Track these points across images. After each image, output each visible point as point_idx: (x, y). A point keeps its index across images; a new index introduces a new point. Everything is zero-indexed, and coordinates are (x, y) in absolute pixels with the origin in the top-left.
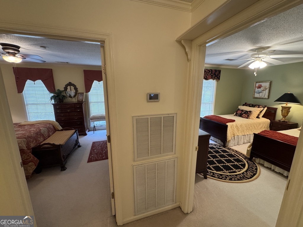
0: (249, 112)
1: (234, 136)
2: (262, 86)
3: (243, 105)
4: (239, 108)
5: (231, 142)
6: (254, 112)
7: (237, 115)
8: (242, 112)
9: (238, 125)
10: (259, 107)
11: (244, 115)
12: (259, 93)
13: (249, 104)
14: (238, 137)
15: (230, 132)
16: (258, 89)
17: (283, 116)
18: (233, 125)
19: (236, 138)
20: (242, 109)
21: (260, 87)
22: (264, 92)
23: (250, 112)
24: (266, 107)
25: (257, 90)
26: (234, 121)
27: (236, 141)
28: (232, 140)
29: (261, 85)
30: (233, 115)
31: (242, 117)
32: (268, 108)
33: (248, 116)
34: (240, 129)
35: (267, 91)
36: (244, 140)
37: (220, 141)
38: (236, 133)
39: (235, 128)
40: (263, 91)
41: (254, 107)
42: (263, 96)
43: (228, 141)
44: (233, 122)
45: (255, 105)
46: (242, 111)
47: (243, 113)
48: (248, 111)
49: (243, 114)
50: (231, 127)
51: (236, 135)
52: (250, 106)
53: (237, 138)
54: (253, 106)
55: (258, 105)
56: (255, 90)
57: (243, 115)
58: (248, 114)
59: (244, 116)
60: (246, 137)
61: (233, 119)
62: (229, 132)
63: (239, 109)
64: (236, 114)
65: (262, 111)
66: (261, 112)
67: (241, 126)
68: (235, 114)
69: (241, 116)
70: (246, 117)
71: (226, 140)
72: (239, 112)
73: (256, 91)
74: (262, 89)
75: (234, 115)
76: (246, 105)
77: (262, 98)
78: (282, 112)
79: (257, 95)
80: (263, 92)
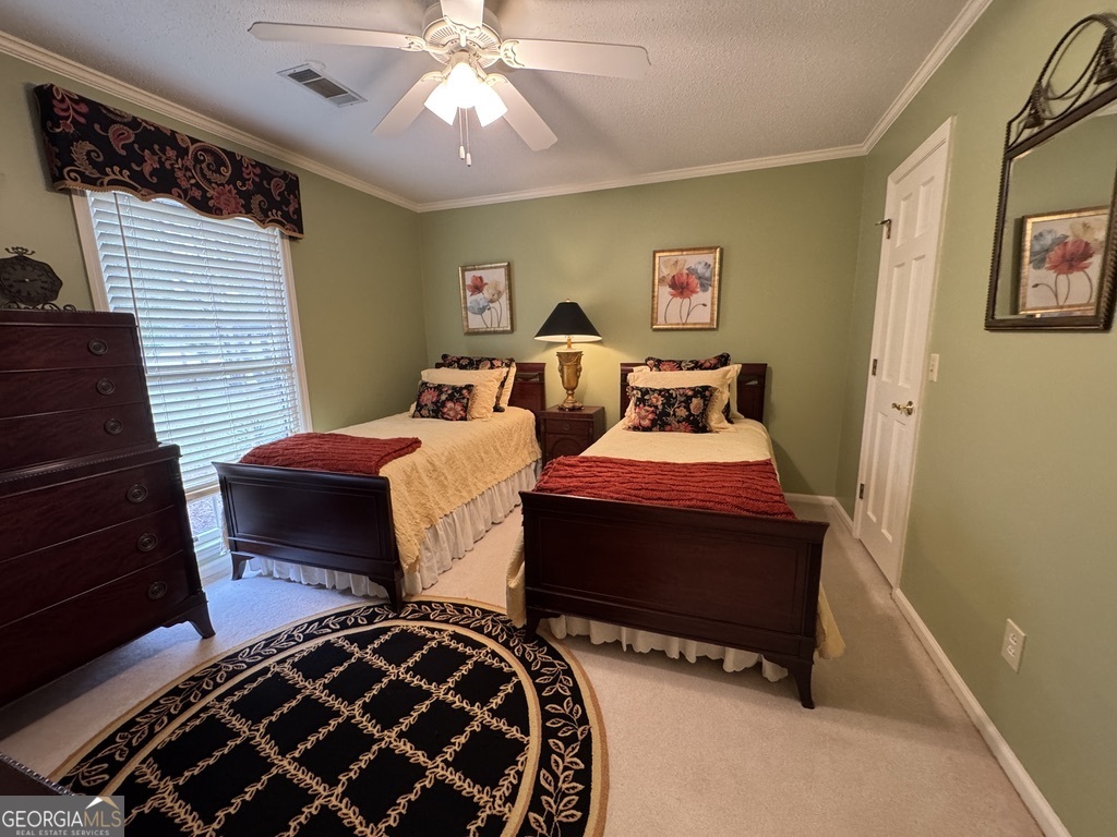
0: (465, 391)
1: (433, 527)
2: (485, 281)
3: (438, 366)
4: (425, 379)
5: (424, 564)
6: (483, 389)
7: (424, 412)
8: (439, 395)
9: (437, 463)
10: (492, 367)
11: (451, 409)
12: (482, 311)
13: (459, 360)
14: (450, 520)
15: (409, 512)
16: (474, 297)
17: (567, 389)
18: (414, 468)
19: (441, 533)
20: (437, 382)
21: (478, 287)
22: (496, 305)
23: (469, 387)
24: (514, 364)
25: (471, 299)
26: (412, 445)
27: (446, 545)
28: (427, 549)
29: (481, 278)
30: (406, 414)
31: (443, 418)
32: (521, 367)
33: (466, 408)
34: (449, 477)
35: (504, 300)
36: (473, 523)
37: (365, 579)
38: (437, 503)
39: (426, 480)
40: (492, 301)
41: (477, 368)
42: (495, 325)
43: (405, 567)
44: (414, 450)
45: (480, 361)
46: (439, 388)
47: (444, 397)
48: (461, 388)
49: (443, 404)
50: (408, 484)
51: (438, 513)
52: (462, 367)
53: (446, 531)
54: (473, 364)
55: (489, 359)
56: (465, 298)
57: (446, 410)
58: (465, 401)
59: (452, 413)
60: (479, 505)
61: (411, 436)
62: (403, 512)
63: (425, 384)
64: (420, 407)
65: (505, 379)
66: (502, 385)
67: (450, 460)
68: (413, 407)
69: (437, 412)
70: (457, 413)
71: (398, 566)
72: (428, 398)
73: (469, 305)
74: (487, 293)
75: (413, 417)
76: (449, 365)
77: (495, 332)
78: (562, 377)
79: (475, 322)
80: (491, 305)
